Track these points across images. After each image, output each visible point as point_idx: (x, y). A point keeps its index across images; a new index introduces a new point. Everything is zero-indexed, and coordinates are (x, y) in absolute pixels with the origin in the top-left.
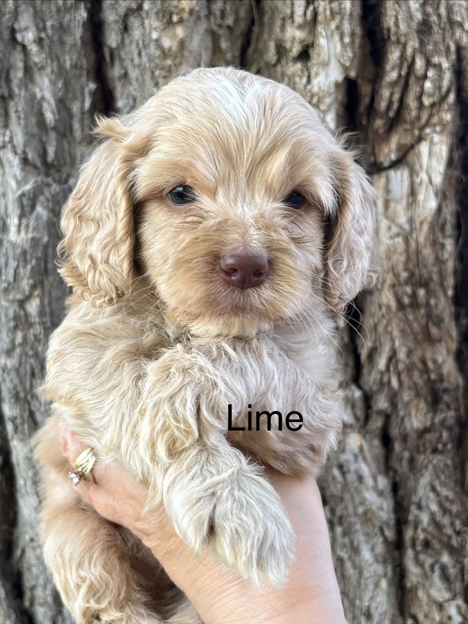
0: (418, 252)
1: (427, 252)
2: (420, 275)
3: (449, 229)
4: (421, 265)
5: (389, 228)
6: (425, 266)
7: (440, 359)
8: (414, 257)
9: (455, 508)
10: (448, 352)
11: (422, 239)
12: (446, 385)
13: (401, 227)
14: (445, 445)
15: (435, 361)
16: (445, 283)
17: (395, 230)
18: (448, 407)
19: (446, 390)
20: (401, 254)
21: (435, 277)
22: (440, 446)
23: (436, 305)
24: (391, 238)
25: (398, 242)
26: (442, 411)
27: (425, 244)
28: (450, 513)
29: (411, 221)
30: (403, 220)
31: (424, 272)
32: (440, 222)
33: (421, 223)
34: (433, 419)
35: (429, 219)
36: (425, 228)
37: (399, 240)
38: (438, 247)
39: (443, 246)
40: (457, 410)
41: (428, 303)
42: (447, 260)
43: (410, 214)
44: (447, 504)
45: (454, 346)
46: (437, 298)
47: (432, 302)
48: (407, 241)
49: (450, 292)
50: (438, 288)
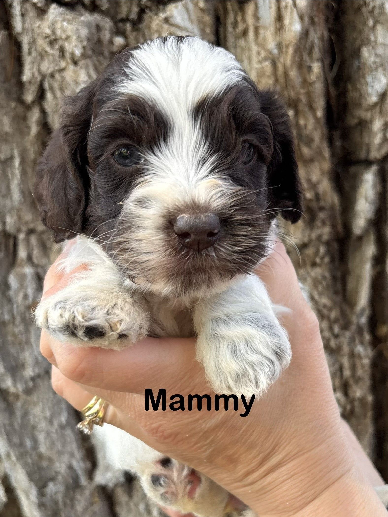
0: (286, 74)
1: (293, 73)
2: (289, 96)
3: (316, 53)
4: (288, 87)
5: (259, 53)
6: (294, 88)
7: (314, 178)
8: (282, 80)
9: (333, 315)
10: (323, 172)
11: (288, 62)
12: (322, 203)
13: (270, 52)
14: (322, 258)
15: (309, 181)
16: (315, 105)
17: (263, 54)
18: (324, 223)
19: (322, 209)
20: (269, 77)
21: (303, 99)
22: (318, 260)
23: (306, 125)
24: (260, 62)
25: (267, 66)
26: (318, 227)
27: (291, 65)
28: (329, 318)
29: (279, 46)
30: (271, 45)
31: (293, 93)
32: (307, 46)
33: (287, 46)
34: (310, 235)
35: (294, 41)
36: (291, 50)
37: (267, 64)
38: (305, 70)
39: (310, 69)
40: (334, 226)
41: (297, 124)
42: (314, 82)
43: (278, 39)
44: (325, 312)
45: (327, 165)
46: (306, 119)
47: (302, 122)
48: (274, 64)
49: (320, 113)
50: (306, 109)
